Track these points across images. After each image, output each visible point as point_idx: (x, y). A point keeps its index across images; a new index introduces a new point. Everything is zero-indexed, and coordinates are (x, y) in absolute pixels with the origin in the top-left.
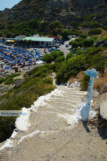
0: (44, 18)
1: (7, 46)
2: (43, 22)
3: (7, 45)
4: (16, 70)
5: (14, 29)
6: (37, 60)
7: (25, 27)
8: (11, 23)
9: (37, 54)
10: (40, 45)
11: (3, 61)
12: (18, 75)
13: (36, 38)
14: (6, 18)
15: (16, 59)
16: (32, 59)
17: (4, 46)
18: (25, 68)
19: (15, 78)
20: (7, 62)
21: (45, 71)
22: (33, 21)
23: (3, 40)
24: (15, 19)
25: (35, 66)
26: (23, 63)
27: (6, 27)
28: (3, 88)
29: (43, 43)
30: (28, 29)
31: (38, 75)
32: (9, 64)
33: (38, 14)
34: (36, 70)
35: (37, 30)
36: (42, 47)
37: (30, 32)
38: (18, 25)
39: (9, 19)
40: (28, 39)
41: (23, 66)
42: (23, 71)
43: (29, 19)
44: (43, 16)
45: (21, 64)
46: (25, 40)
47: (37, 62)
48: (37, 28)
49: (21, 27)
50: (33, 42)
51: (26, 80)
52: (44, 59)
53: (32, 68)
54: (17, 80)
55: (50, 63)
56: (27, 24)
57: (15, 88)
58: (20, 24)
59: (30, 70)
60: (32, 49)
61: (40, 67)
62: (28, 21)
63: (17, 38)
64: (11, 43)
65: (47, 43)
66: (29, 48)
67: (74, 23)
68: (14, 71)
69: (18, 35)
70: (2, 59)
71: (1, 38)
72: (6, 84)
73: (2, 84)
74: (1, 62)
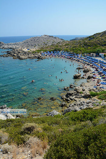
11: (101, 76)
17: (105, 61)
20: (104, 78)
23: (105, 56)
70: (100, 74)
71: (103, 54)
72: (99, 99)
73: (95, 98)
74: (98, 77)
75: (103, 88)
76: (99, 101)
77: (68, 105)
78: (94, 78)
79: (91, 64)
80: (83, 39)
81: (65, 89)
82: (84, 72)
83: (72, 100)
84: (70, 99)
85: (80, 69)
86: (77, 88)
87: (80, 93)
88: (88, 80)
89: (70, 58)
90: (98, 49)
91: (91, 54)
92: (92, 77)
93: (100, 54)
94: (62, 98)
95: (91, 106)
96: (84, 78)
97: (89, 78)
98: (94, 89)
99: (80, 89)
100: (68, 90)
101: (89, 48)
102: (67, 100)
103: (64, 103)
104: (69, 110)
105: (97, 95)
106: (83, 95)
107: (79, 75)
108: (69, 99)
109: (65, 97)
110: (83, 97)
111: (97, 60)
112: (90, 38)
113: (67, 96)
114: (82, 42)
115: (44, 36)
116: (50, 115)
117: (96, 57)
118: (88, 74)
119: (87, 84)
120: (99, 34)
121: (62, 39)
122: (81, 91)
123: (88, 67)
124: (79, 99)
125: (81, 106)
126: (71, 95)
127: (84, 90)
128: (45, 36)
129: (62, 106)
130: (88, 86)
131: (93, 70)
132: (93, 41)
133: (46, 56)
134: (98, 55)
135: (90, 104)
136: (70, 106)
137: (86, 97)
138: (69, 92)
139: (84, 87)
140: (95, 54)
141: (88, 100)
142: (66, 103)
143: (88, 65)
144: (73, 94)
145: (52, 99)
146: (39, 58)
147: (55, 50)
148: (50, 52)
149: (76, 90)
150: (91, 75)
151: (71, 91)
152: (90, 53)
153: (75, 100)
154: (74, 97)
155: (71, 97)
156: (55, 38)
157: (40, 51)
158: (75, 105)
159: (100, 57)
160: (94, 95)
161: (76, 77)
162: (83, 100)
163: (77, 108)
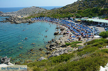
0: (104, 6)
1: (76, 23)
2: (103, 9)
3: (75, 22)
4: (79, 40)
5: (81, 13)
6: (95, 35)
7: (89, 12)
8: (80, 9)
9: (96, 30)
10: (99, 25)
11: (72, 32)
12: (80, 43)
13: (96, 20)
14: (78, 6)
15: (80, 32)
16: (92, 34)
17: (74, 23)
18: (85, 39)
19: (78, 44)
20: (74, 33)
21: (101, 44)
22: (95, 8)
23: (74, 19)
24: (83, 6)
25: (93, 39)
26: (84, 35)
27: (77, 12)
28: (69, 49)
29: (101, 23)
30: (91, 13)
31: (95, 46)
32: (75, 35)
33: (100, 3)
34: (93, 41)
35: (98, 14)
36: (99, 26)
37: (92, 15)
38: (85, 10)
39: (79, 7)
40: (90, 20)
41: (84, 38)
42: (84, 41)
43: (92, 7)
44: (103, 5)
45: (83, 36)
46: (88, 21)
47: (95, 36)
49: (86, 11)
50: (94, 22)
51: (86, 47)
52: (101, 35)
53: (90, 39)
54: (79, 46)
55: (105, 38)
56: (90, 10)
57: (78, 50)
58: (86, 10)
59: (89, 41)
60: (92, 27)
61: (97, 40)
62: (92, 8)
63: (82, 19)
64: (78, 21)
65: (104, 24)
66: (90, 26)
69: (83, 17)
70: (71, 31)
71: (73, 18)
72: (71, 47)
73: (69, 46)
74: (70, 33)
75: (73, 40)
77: (51, 52)
78: (67, 34)
79: (65, 25)
80: (59, 9)
81: (48, 42)
82: (61, 30)
83: (54, 49)
84: (53, 48)
85: (58, 28)
87: (59, 44)
88: (64, 35)
89: (51, 22)
90: (69, 15)
91: (65, 18)
92: (66, 33)
93: (71, 18)
94: (47, 49)
95: (66, 52)
96: (61, 34)
97: (64, 34)
98: (68, 41)
99: (59, 42)
100: (51, 43)
101: (63, 14)
103: (48, 52)
104: (52, 56)
105: (70, 44)
106: (61, 45)
107: (58, 32)
108: (52, 49)
109: (49, 47)
111: (69, 22)
112: (64, 8)
113: (50, 47)
114: (59, 11)
115: (32, 7)
116: (40, 60)
117: (68, 20)
118: (64, 31)
119: (63, 38)
120: (70, 5)
121: (45, 9)
122: (59, 43)
123: (63, 27)
124: (59, 48)
125: (60, 53)
126: (53, 46)
127: (61, 42)
128: (34, 7)
129: (47, 54)
130: (64, 39)
131: (67, 29)
132: (65, 10)
133: (35, 20)
134: (69, 19)
135: (65, 51)
136: (52, 53)
137: (63, 46)
138: (51, 44)
139: (62, 40)
140: (67, 18)
141: (64, 48)
142: (50, 52)
143: (63, 25)
144: (54, 45)
145: (40, 50)
146: (29, 22)
147: (41, 16)
148: (37, 18)
149: (56, 42)
150: (66, 32)
152: (64, 18)
153: (55, 49)
154: (55, 47)
155: (53, 47)
156: (40, 8)
157: (30, 17)
158: (56, 52)
159: (71, 20)
160: (68, 45)
161: (55, 34)
162: (61, 48)
163: (58, 54)
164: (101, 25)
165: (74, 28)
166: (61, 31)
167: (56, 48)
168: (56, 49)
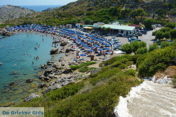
0: (125, 5)
1: (85, 33)
2: (124, 9)
3: (84, 31)
4: (92, 59)
5: (93, 16)
6: (115, 49)
7: (104, 14)
8: (90, 10)
9: (116, 43)
10: (119, 33)
11: (79, 48)
12: (94, 63)
13: (115, 26)
14: (86, 5)
15: (93, 46)
16: (110, 48)
17: (82, 32)
18: (101, 57)
19: (90, 67)
20: (83, 49)
21: (124, 62)
22: (113, 8)
23: (81, 26)
24: (95, 5)
25: (113, 56)
26: (99, 51)
27: (85, 14)
28: (77, 75)
29: (122, 31)
30: (108, 16)
31: (116, 66)
32: (85, 51)
34: (113, 60)
35: (117, 17)
36: (121, 36)
37: (109, 19)
38: (98, 12)
39: (89, 6)
40: (106, 26)
41: (99, 55)
42: (99, 60)
43: (109, 6)
44: (124, 3)
46: (104, 28)
47: (115, 52)
48: (117, 15)
49: (100, 13)
50: (112, 30)
51: (102, 69)
52: (124, 49)
53: (108, 57)
54: (92, 68)
55: (130, 54)
56: (106, 11)
57: (91, 76)
58: (99, 11)
59: (107, 59)
60: (110, 37)
61: (119, 57)
62: (108, 8)
63: (95, 25)
64: (88, 29)
65: (127, 32)
66: (107, 36)
67: (159, 11)
68: (89, 59)
69: (96, 22)
70: (78, 45)
71: (80, 24)
72: (80, 72)
73: (77, 71)
74: (77, 49)
75: (83, 60)
76: (81, 73)
77: (48, 84)
78: (72, 51)
79: (68, 37)
80: (57, 9)
81: (42, 67)
82: (62, 45)
84: (50, 77)
85: (56, 42)
86: (55, 64)
87: (60, 69)
88: (66, 54)
89: (44, 32)
90: (73, 19)
91: (67, 25)
92: (71, 50)
93: (77, 25)
94: (40, 78)
95: (72, 80)
96: (61, 52)
97: (67, 51)
98: (74, 62)
99: (59, 65)
100: (46, 68)
101: (64, 19)
102: (46, 80)
103: (43, 83)
104: (50, 90)
105: (78, 68)
106: (63, 70)
107: (56, 49)
108: (48, 78)
109: (43, 76)
110: (64, 73)
111: (74, 32)
112: (64, 7)
113: (45, 74)
114: (55, 13)
115: (7, 7)
117: (72, 28)
118: (66, 47)
119: (66, 58)
120: (74, 3)
121: (32, 10)
122: (60, 66)
123: (65, 40)
124: (60, 76)
125: (63, 83)
126: (49, 72)
127: (63, 65)
128: (9, 6)
129: (42, 87)
130: (67, 61)
131: (71, 42)
132: (67, 11)
133: (14, 31)
134: (74, 26)
136: (50, 85)
137: (66, 72)
138: (47, 70)
139: (64, 62)
140: (71, 25)
141: (69, 75)
142: (46, 83)
143: (65, 37)
144: (52, 71)
145: (28, 81)
146: (4, 34)
147: (25, 23)
148: (19, 26)
149: (54, 66)
150: (70, 48)
151: (50, 69)
152: (65, 25)
154: (54, 74)
155: (50, 75)
156: (23, 9)
157: (5, 25)
158: (56, 83)
159: (77, 27)
160: (75, 69)
161: (53, 53)
162: (64, 75)
163: (59, 86)
164: (123, 35)
165: (83, 41)
166: (62, 47)
167: (56, 76)
168: (56, 78)
